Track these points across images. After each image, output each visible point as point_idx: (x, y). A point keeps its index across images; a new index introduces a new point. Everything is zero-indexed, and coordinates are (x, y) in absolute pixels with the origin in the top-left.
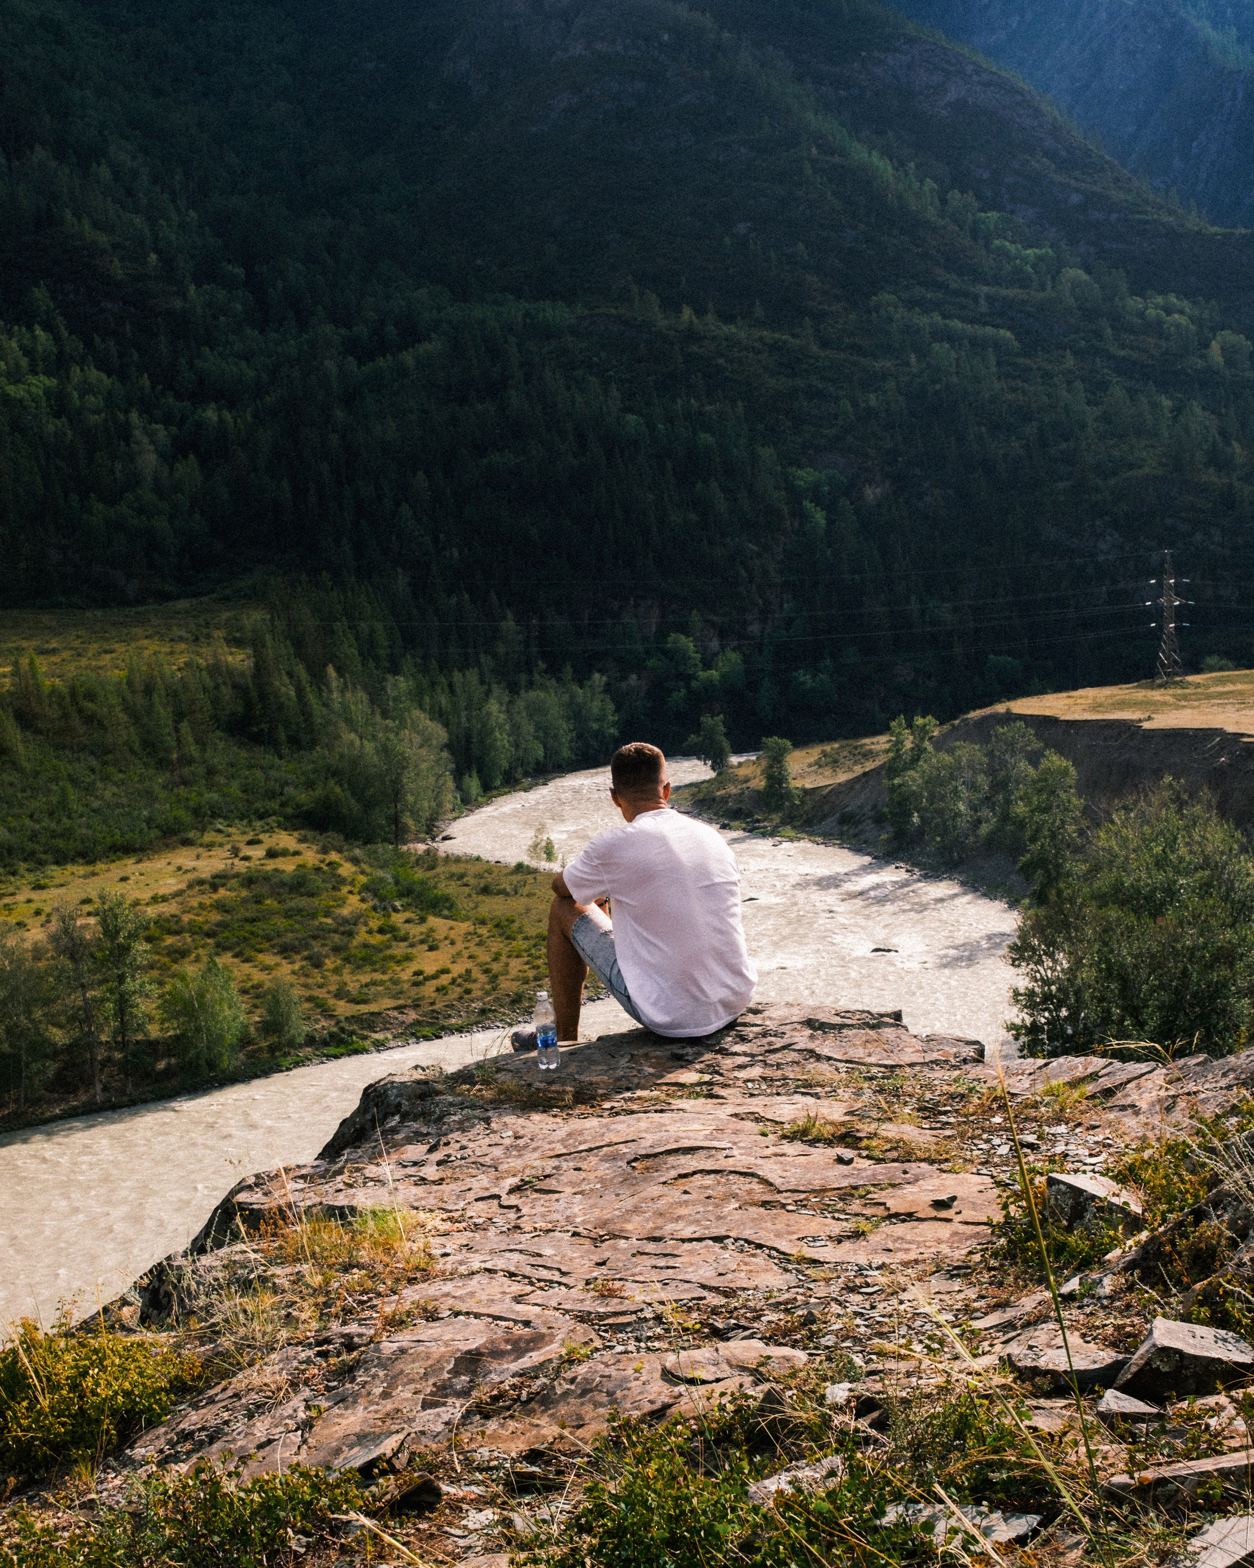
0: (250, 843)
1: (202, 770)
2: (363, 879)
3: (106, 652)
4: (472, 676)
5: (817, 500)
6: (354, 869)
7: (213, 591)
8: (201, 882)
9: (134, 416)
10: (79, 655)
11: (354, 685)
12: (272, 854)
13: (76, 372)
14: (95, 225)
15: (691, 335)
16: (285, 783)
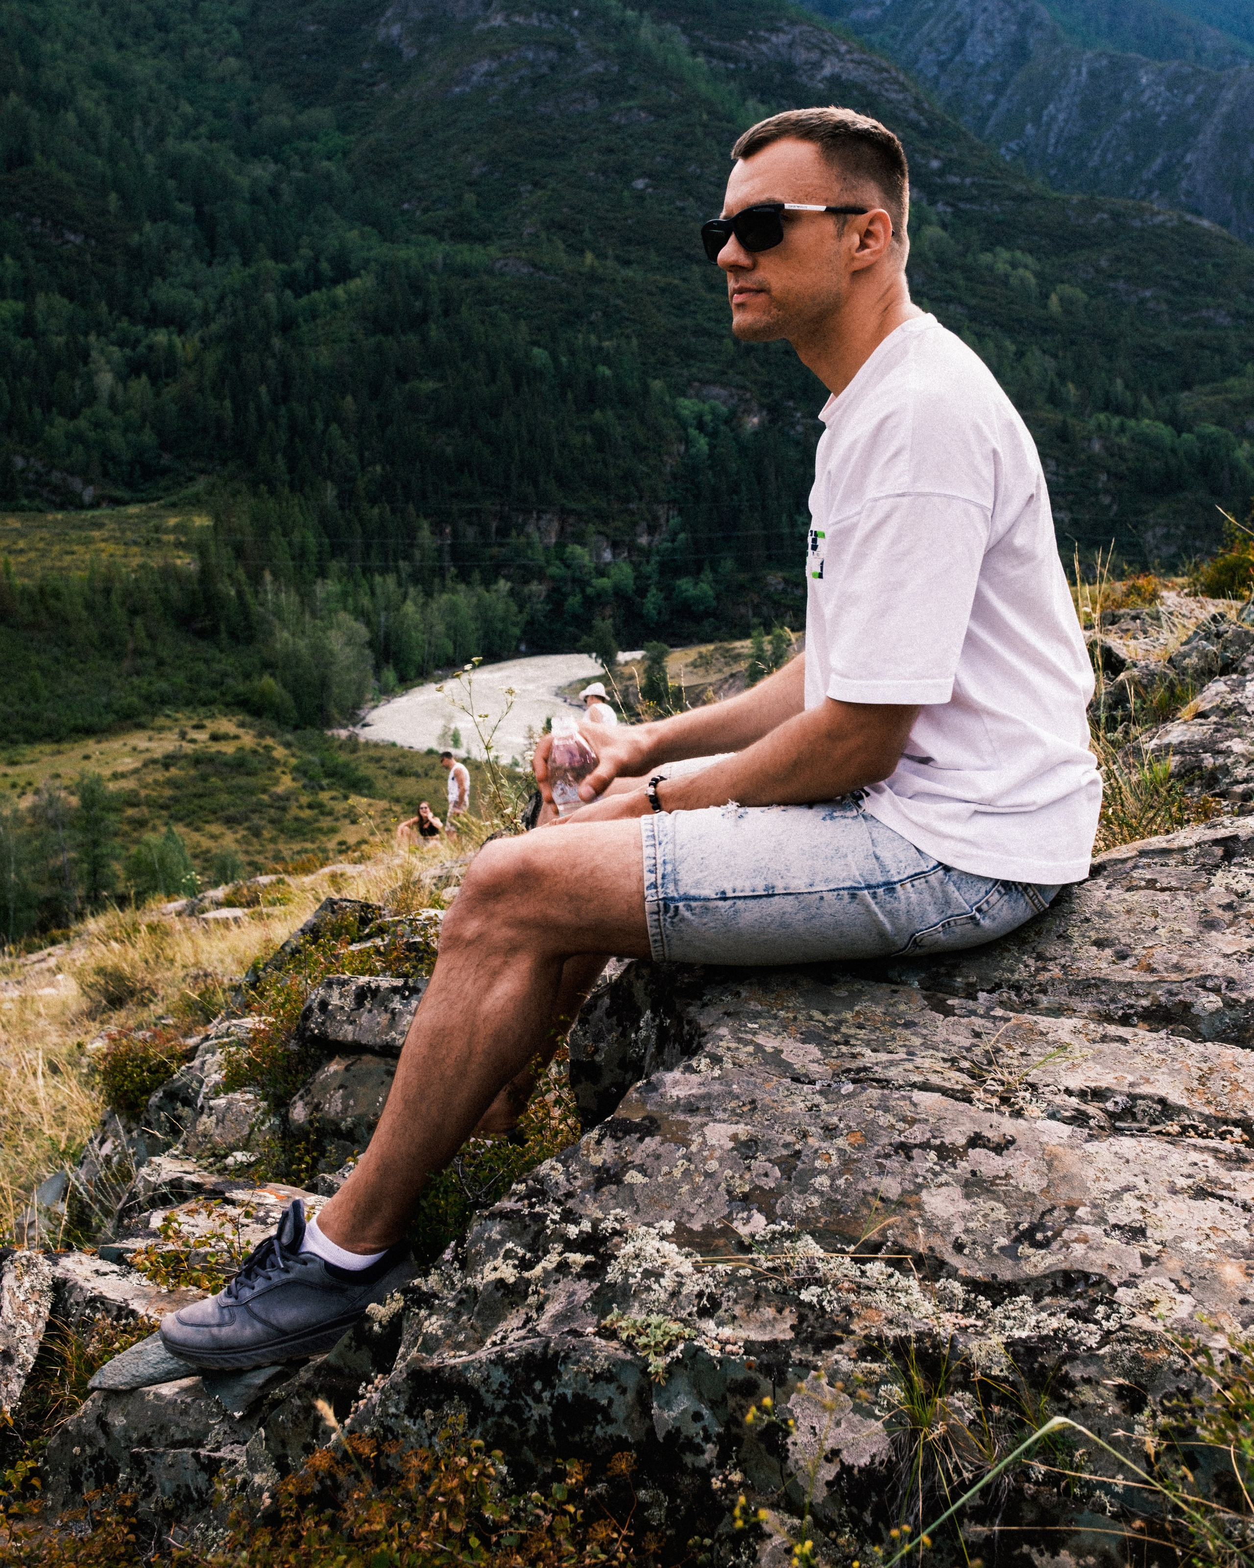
0: (196, 727)
1: (152, 662)
2: (293, 761)
3: (68, 553)
4: (391, 581)
5: (701, 426)
6: (286, 752)
7: (158, 499)
8: (154, 761)
9: (92, 338)
11: (287, 587)
12: (215, 738)
13: (41, 300)
14: (61, 165)
15: (594, 278)
16: (225, 675)
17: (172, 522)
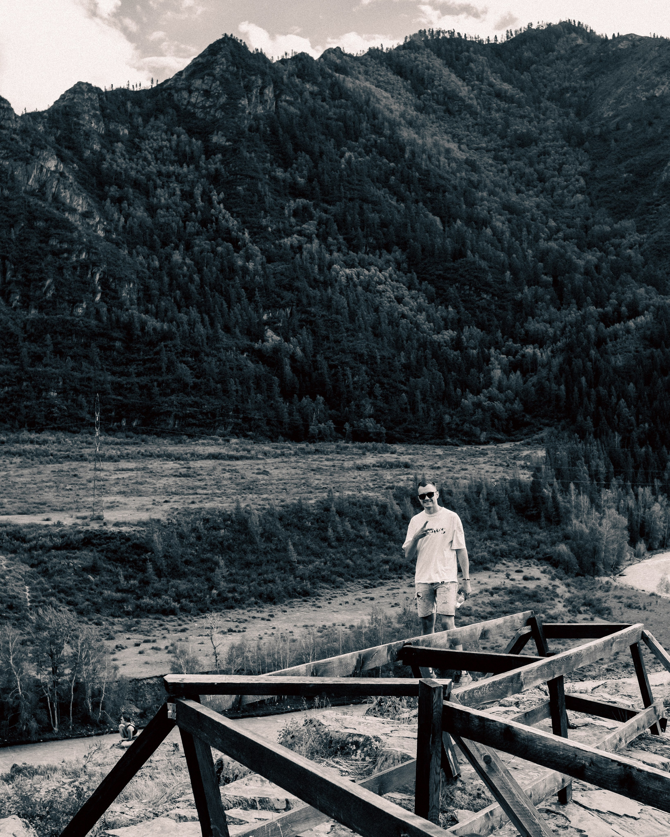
0: (518, 571)
1: (499, 533)
2: (567, 595)
3: (463, 469)
4: (648, 490)
6: (566, 589)
7: (521, 440)
8: (486, 591)
9: (492, 351)
10: (450, 471)
11: (584, 492)
12: (526, 578)
13: (466, 329)
14: (481, 257)
16: (540, 542)
17: (525, 453)
